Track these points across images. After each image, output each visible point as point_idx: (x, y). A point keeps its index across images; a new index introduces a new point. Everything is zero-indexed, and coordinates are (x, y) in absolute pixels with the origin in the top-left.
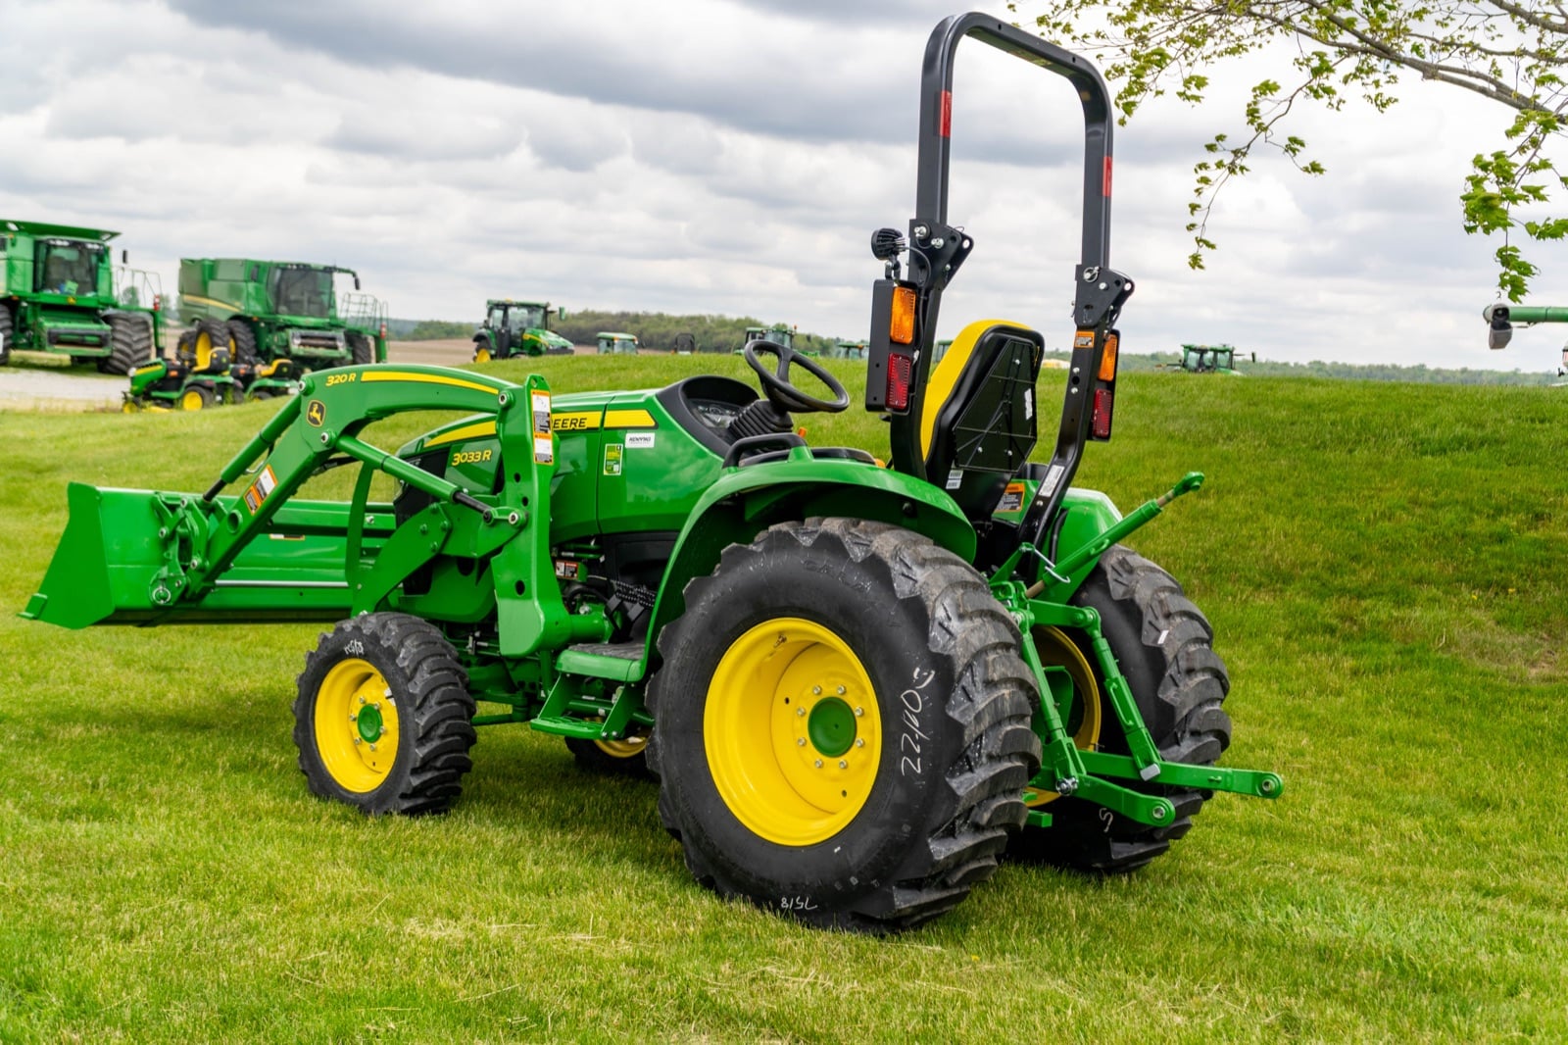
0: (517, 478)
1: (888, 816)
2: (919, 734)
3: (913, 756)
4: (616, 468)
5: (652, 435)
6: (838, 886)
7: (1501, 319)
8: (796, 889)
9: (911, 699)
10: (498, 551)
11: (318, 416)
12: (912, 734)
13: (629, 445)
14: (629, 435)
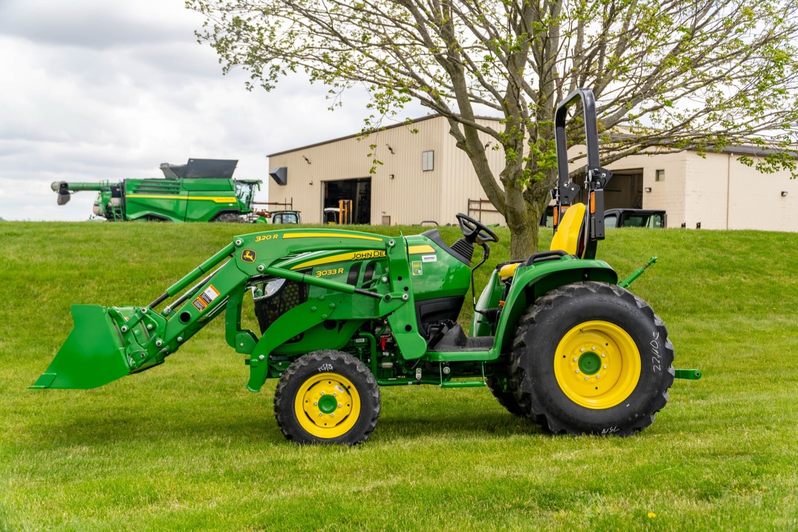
0: (400, 279)
1: (650, 388)
2: (659, 356)
3: (657, 364)
4: (420, 271)
5: (435, 256)
6: (630, 419)
7: (64, 189)
8: (610, 424)
9: (654, 344)
10: (390, 314)
11: (251, 258)
12: (656, 356)
13: (424, 261)
14: (423, 257)
